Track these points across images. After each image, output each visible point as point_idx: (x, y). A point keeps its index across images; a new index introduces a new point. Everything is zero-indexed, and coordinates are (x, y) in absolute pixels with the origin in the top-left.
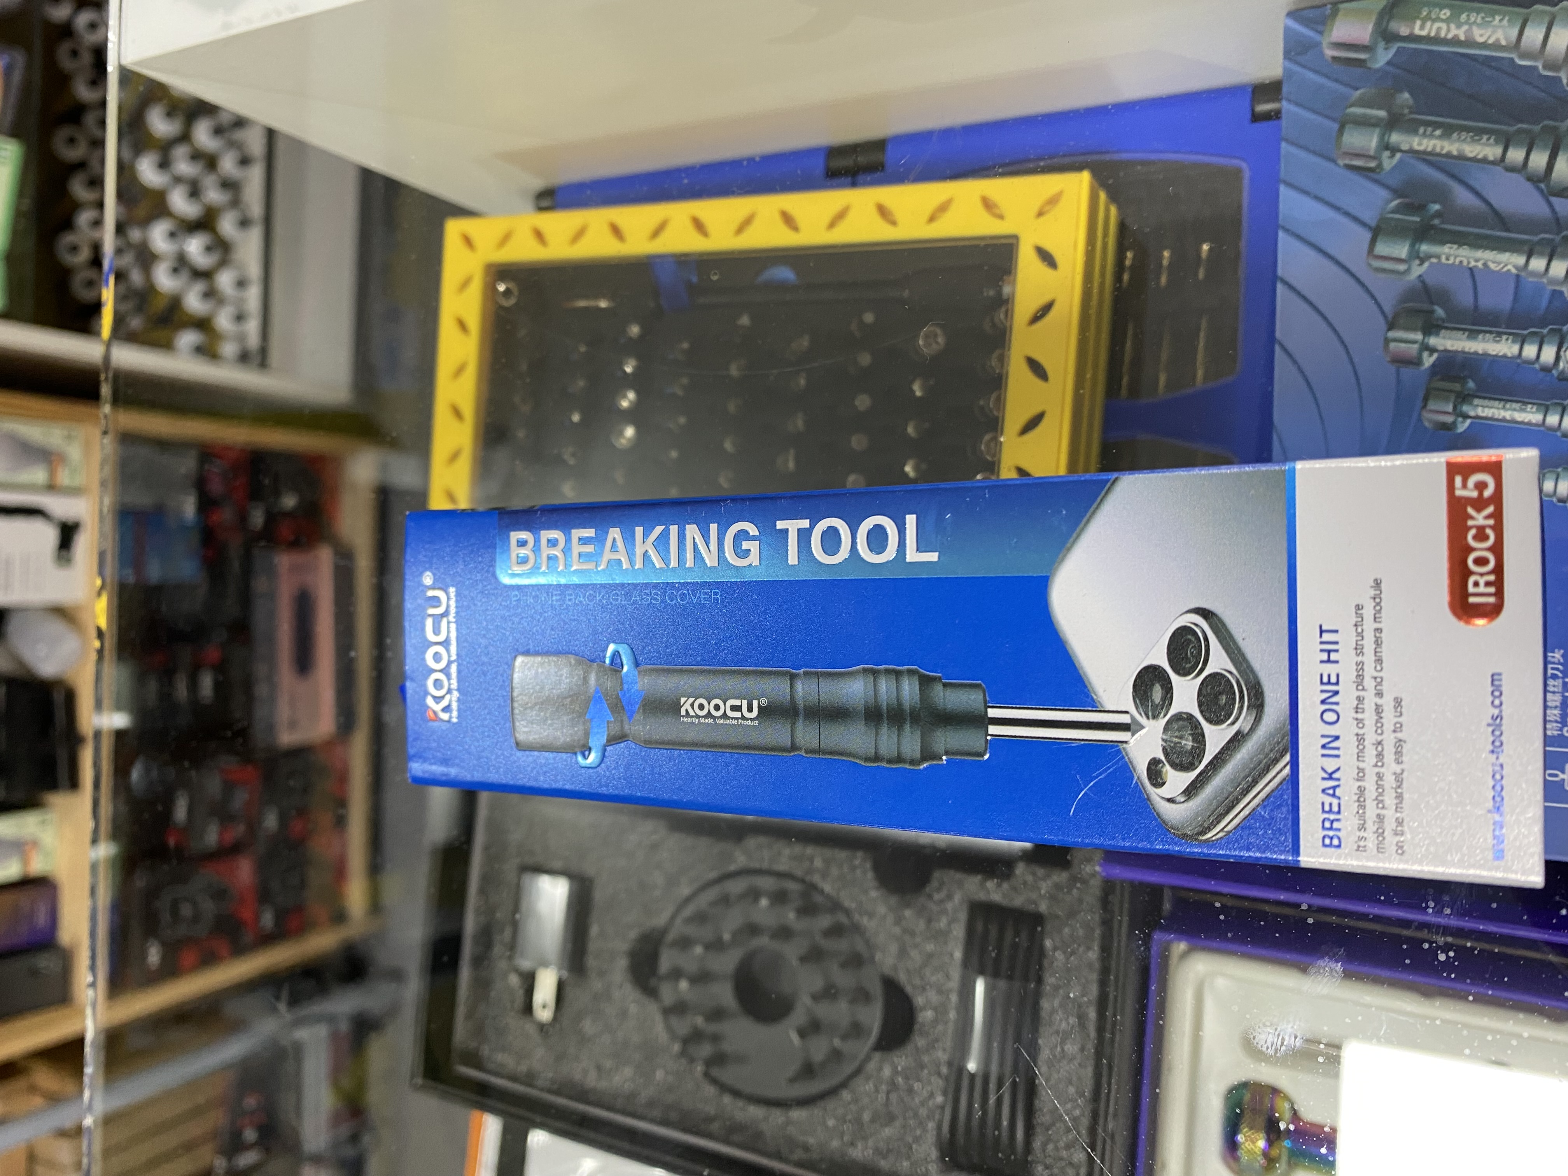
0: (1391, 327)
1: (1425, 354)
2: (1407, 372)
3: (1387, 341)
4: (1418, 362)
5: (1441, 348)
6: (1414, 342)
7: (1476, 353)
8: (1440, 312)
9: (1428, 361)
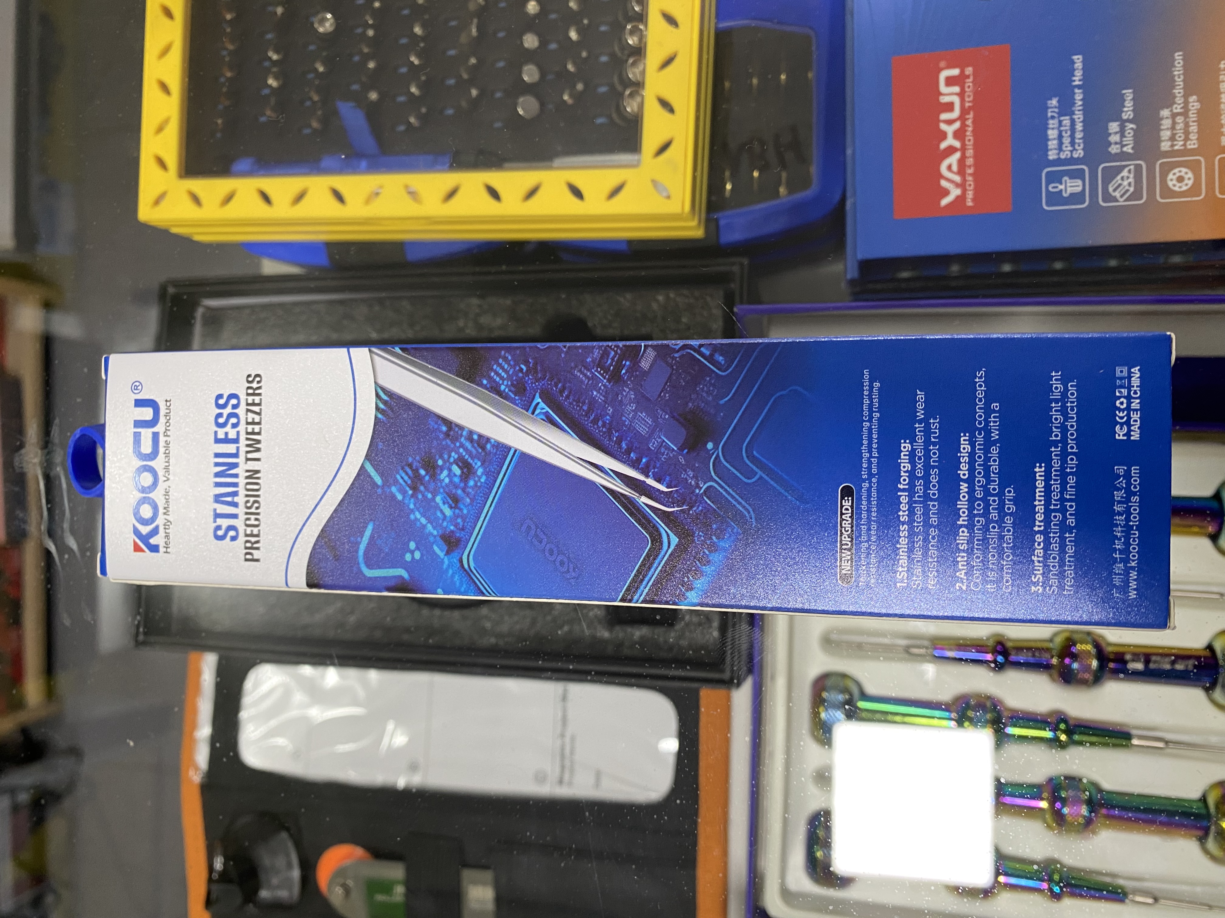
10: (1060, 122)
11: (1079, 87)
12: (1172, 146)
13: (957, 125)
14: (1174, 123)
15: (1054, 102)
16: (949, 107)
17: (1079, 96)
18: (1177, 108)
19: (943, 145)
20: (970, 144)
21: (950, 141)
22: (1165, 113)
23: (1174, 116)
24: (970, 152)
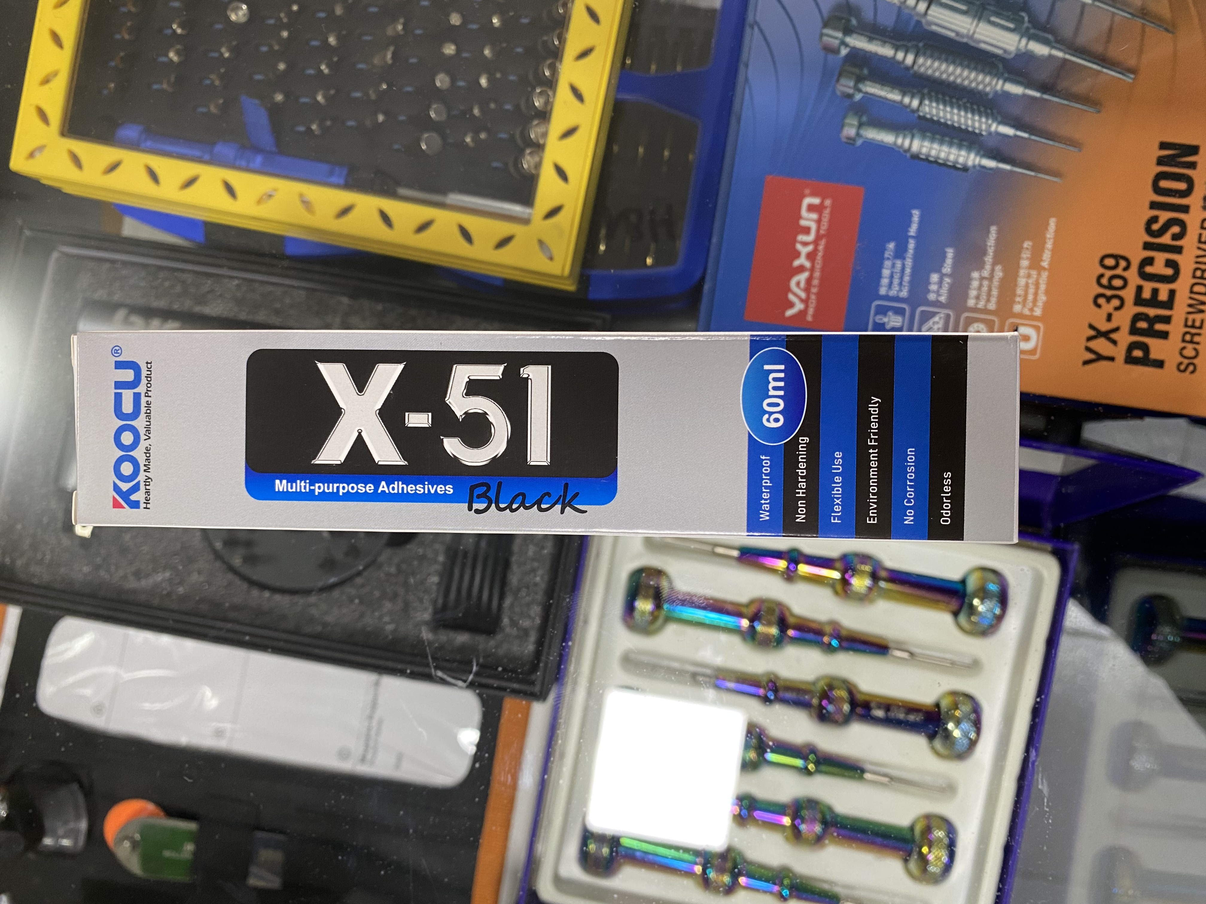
0: (826, 25)
1: (842, 48)
2: (830, 57)
3: (822, 35)
4: (837, 51)
5: (852, 45)
6: (836, 38)
7: (870, 52)
8: (854, 22)
9: (844, 52)
10: (893, 266)
11: (913, 237)
12: (977, 304)
13: (810, 248)
14: (981, 286)
15: (891, 246)
16: (806, 230)
17: (912, 244)
18: (986, 273)
19: (796, 263)
20: (818, 266)
21: (802, 261)
22: (975, 275)
23: (982, 279)
24: (817, 274)
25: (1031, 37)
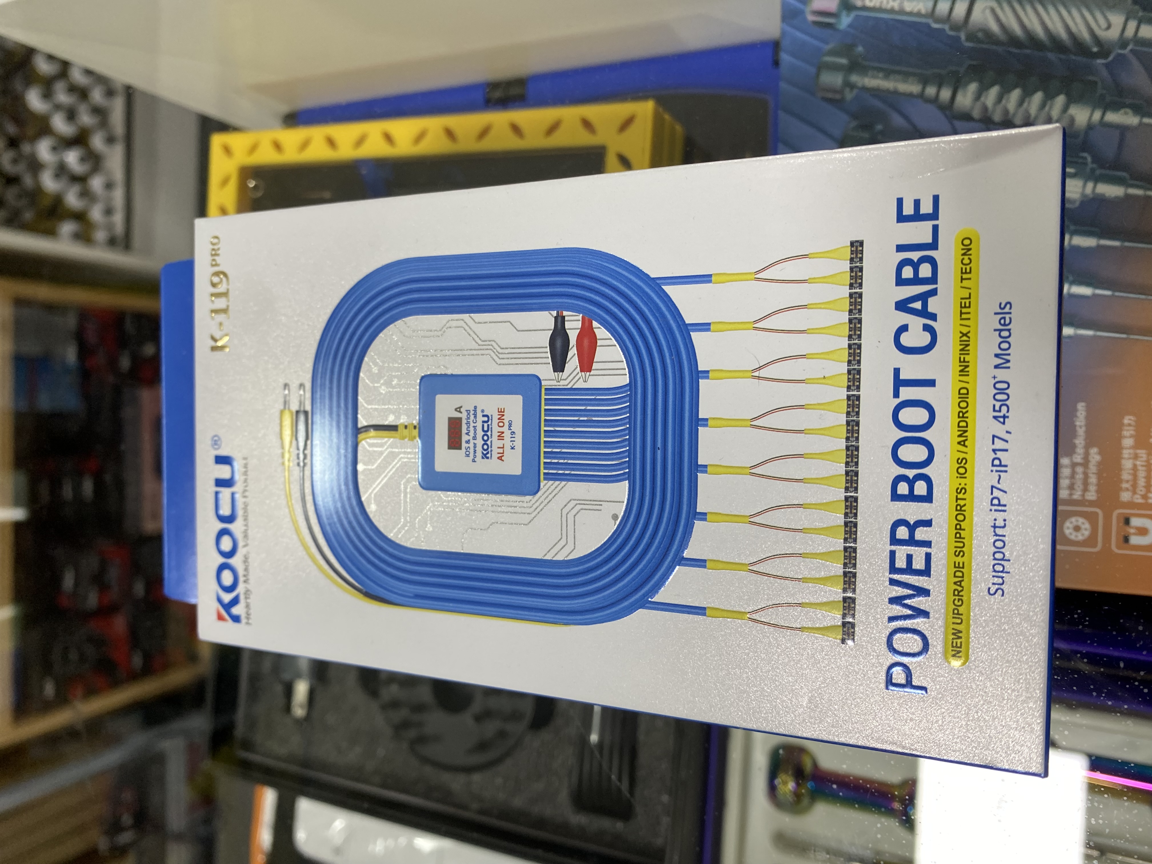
12: (1071, 494)
14: (1074, 473)
18: (1078, 458)
22: (1066, 461)
23: (1074, 465)
25: (1097, 180)
